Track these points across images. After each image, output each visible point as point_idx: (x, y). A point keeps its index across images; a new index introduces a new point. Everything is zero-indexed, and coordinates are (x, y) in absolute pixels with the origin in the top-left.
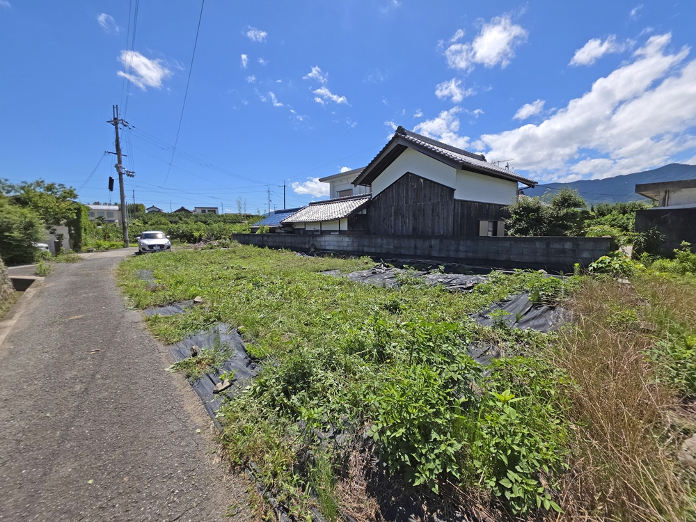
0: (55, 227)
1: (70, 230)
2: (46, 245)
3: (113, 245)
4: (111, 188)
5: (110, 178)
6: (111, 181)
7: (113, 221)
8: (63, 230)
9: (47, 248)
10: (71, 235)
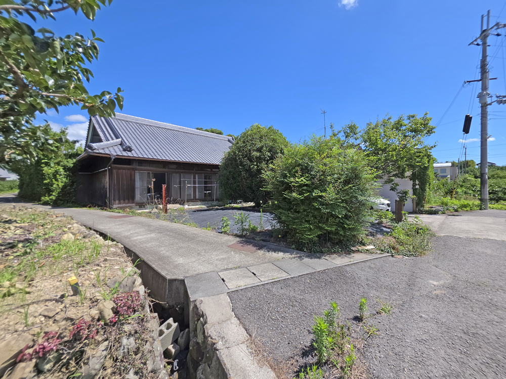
0: (397, 180)
1: (414, 185)
2: (387, 202)
3: (465, 206)
4: (466, 129)
5: (467, 117)
6: (468, 120)
7: (446, 176)
8: (406, 185)
9: (388, 205)
10: (415, 190)
